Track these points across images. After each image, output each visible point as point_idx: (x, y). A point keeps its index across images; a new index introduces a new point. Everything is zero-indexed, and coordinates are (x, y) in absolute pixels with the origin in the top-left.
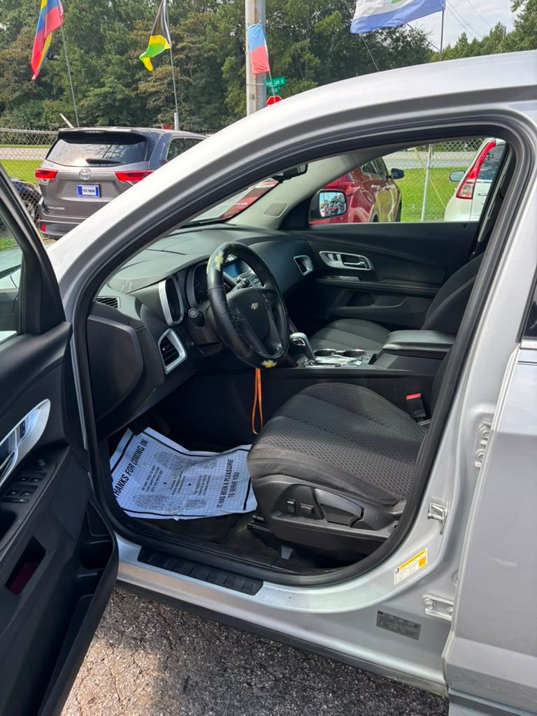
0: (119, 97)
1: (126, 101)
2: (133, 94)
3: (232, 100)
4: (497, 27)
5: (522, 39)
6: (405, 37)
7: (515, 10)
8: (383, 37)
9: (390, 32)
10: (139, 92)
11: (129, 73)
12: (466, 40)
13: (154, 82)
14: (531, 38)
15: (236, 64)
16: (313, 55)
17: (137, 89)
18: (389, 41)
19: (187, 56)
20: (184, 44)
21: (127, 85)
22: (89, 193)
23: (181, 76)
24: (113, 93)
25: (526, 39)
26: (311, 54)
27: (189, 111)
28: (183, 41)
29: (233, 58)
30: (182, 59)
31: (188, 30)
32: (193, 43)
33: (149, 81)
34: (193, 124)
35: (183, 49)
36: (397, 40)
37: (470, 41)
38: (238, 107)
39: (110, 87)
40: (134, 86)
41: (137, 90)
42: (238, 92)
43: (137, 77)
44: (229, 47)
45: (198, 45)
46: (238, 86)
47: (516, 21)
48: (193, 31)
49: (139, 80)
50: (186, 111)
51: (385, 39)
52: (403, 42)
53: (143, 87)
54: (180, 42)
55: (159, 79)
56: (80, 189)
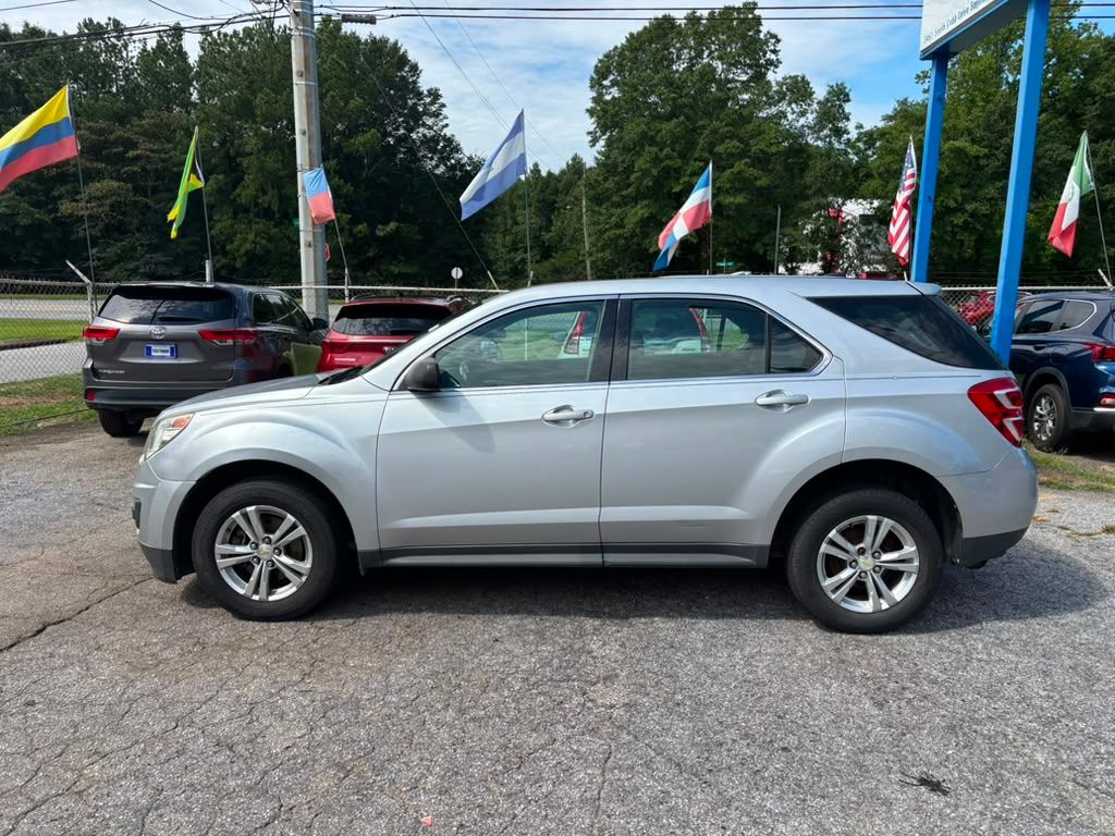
0: (24, 222)
1: (37, 228)
2: (47, 218)
3: (221, 232)
4: (574, 159)
5: (606, 179)
6: (464, 165)
7: (593, 145)
8: (434, 163)
9: (442, 158)
10: (59, 214)
11: (42, 188)
12: (539, 171)
13: (87, 202)
14: (615, 179)
15: (226, 184)
16: (342, 181)
17: (56, 210)
18: (442, 169)
19: (144, 169)
20: (139, 152)
21: (37, 205)
22: (160, 354)
23: (135, 195)
24: (13, 215)
25: (610, 178)
26: (340, 179)
27: (147, 245)
28: (137, 149)
29: (221, 177)
30: (135, 173)
31: (145, 134)
32: (152, 151)
33: (77, 201)
34: (156, 264)
35: (137, 158)
36: (453, 168)
37: (544, 174)
38: (232, 242)
39: (7, 206)
40: (50, 207)
41: (57, 212)
42: (230, 222)
43: (56, 193)
44: (213, 161)
45: (163, 156)
46: (230, 214)
47: (596, 158)
48: (152, 135)
49: (60, 197)
50: (142, 245)
51: (437, 166)
52: (461, 171)
53: (67, 209)
54: (132, 149)
55: (95, 198)
56: (149, 349)
